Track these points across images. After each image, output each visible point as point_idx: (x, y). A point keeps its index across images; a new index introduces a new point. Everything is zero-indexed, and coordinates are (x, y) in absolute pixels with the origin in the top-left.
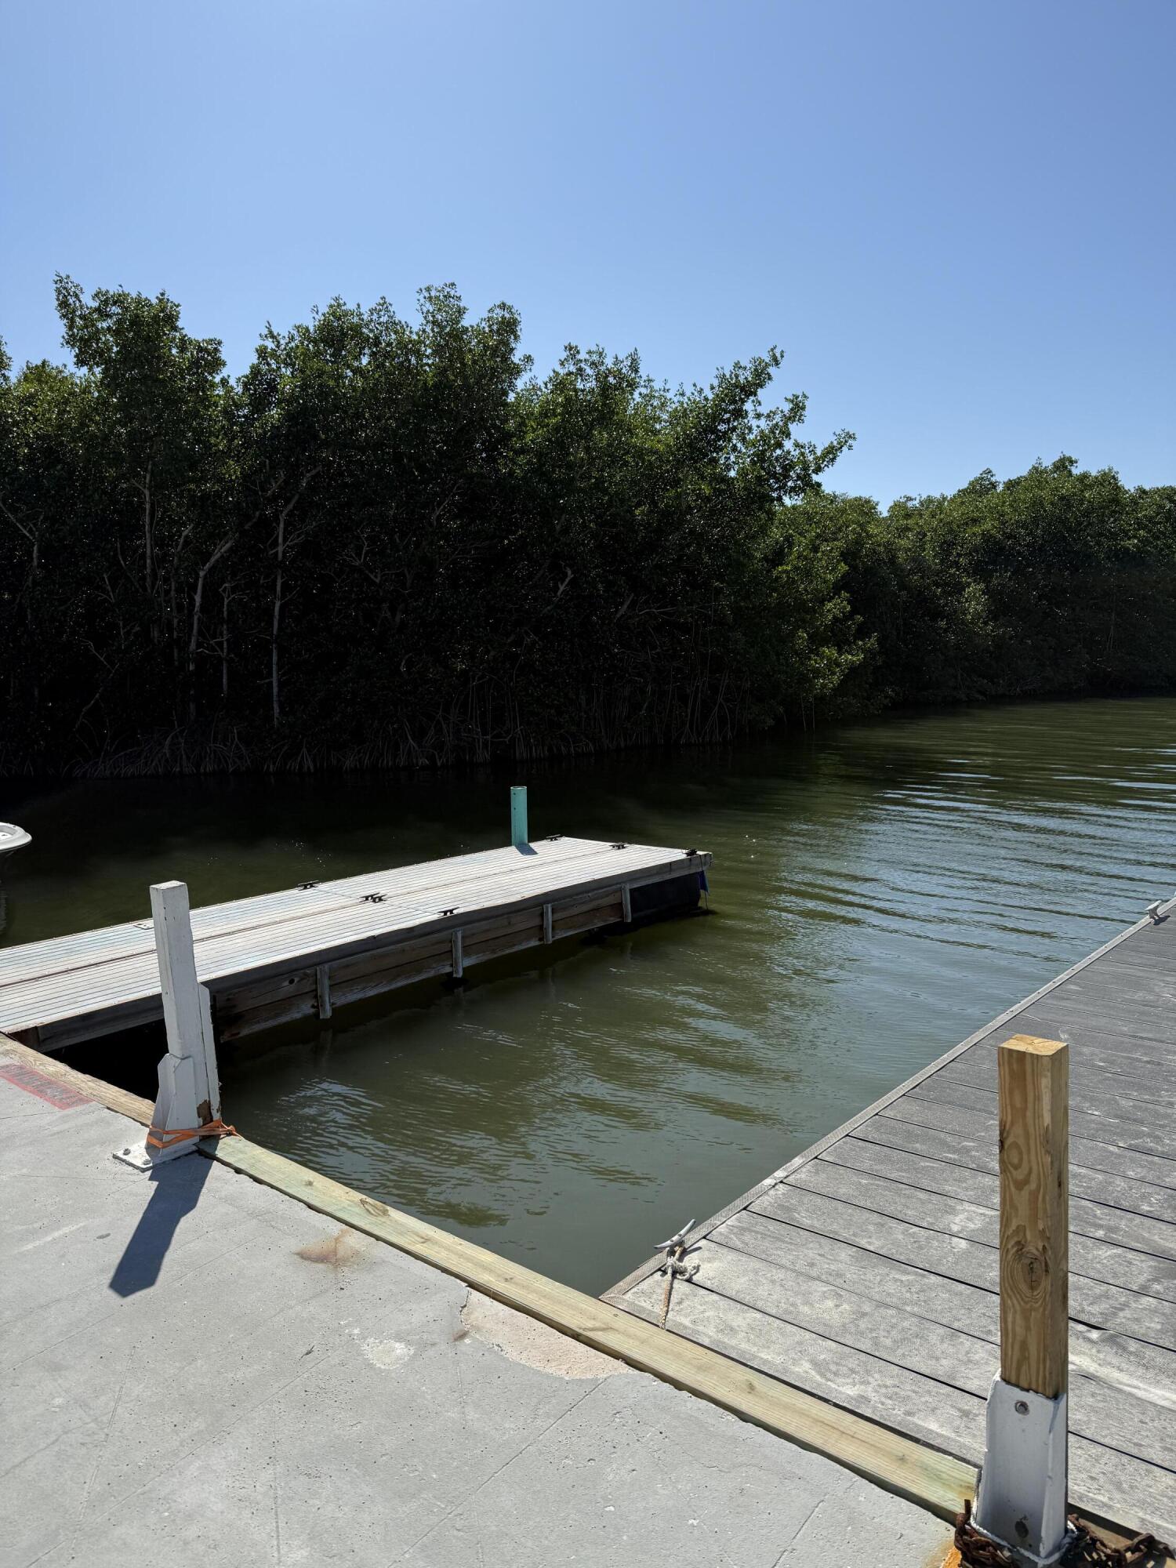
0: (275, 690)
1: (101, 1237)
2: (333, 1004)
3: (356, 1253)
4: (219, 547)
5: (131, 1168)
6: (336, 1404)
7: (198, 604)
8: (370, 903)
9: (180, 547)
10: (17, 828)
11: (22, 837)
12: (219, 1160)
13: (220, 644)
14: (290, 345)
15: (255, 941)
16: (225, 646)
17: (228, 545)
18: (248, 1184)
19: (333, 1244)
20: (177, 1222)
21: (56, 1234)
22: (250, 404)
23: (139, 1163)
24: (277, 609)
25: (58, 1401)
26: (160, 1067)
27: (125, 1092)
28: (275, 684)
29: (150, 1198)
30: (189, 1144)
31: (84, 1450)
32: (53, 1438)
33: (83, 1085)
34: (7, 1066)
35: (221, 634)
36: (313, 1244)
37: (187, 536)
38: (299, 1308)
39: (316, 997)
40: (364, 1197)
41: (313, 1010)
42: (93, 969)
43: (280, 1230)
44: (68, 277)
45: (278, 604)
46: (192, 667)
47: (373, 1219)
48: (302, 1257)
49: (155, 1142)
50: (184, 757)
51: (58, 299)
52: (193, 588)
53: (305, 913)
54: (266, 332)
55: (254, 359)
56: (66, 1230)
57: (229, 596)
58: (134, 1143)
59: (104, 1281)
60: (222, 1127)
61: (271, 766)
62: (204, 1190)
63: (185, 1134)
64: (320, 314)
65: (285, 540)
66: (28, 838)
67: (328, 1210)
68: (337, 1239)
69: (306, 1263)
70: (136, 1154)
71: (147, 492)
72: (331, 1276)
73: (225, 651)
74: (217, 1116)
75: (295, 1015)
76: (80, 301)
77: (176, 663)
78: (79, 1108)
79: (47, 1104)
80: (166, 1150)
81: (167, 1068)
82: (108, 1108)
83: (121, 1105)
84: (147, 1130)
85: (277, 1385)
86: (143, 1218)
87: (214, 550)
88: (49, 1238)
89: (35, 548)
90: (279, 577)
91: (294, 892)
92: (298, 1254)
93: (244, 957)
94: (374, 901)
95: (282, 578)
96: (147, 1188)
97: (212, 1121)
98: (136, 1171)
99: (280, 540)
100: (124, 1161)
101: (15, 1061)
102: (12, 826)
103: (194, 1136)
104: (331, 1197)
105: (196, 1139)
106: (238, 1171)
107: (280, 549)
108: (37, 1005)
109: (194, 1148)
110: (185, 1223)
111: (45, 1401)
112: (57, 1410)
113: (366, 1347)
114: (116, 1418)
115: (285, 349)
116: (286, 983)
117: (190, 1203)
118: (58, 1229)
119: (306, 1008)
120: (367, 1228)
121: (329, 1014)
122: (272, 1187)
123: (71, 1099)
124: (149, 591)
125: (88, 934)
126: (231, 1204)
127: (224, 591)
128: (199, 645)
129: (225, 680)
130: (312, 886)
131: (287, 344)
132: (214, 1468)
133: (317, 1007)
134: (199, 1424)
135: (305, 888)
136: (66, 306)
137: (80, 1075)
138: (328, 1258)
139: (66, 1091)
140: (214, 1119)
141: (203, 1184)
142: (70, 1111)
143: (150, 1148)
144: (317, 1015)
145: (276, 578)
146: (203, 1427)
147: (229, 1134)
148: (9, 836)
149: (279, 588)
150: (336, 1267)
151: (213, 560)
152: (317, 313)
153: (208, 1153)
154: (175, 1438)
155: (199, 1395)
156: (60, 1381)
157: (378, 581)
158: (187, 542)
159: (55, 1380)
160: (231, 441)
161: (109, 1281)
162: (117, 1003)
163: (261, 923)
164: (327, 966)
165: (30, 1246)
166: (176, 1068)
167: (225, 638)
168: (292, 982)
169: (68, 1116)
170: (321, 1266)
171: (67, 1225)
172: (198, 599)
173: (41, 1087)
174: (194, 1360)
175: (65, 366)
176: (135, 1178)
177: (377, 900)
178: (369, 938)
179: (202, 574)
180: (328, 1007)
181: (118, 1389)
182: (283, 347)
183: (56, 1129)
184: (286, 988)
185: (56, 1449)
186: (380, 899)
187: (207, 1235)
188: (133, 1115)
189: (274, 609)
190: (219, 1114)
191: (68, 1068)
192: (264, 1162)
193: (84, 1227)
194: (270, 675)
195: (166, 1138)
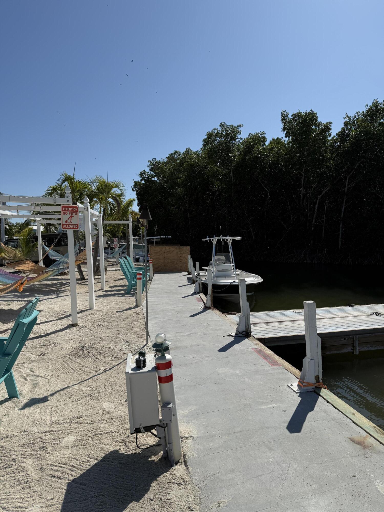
0: (340, 236)
1: (284, 411)
2: (359, 350)
3: (372, 446)
4: (325, 189)
5: (293, 391)
6: (364, 500)
7: (316, 208)
8: (374, 316)
9: (312, 190)
10: (259, 277)
11: (261, 280)
12: (321, 396)
13: (323, 221)
14: (354, 119)
15: (332, 323)
16: (324, 222)
17: (328, 189)
18: (331, 407)
19: (363, 439)
20: (308, 414)
21: (271, 406)
22: (340, 141)
23: (295, 390)
24: (343, 209)
25: (271, 460)
26: (303, 360)
27: (291, 365)
28: (340, 235)
29: (299, 403)
30: (311, 388)
31: (278, 480)
32: (269, 472)
33: (278, 360)
34: (257, 349)
35: (323, 218)
36: (355, 437)
37: (315, 187)
38: (350, 458)
39: (353, 346)
40: (375, 425)
41: (352, 351)
42: (280, 323)
43: (343, 427)
44: (285, 111)
45: (344, 207)
46: (313, 229)
47: (379, 435)
48: (351, 440)
49: (300, 384)
50: (308, 258)
51: (282, 118)
52: (315, 203)
53: (350, 315)
54: (346, 116)
55: (343, 126)
56: (273, 405)
57: (327, 205)
58: (294, 383)
59: (285, 426)
60: (323, 385)
61: (337, 262)
62: (316, 405)
63: (310, 384)
64: (368, 106)
65: (348, 185)
66: (262, 280)
67: (361, 426)
68: (364, 438)
69: (353, 443)
70: (295, 387)
71: (303, 174)
72: (363, 451)
73: (324, 223)
74: (321, 381)
75: (345, 351)
76: (288, 118)
77: (308, 227)
78: (277, 367)
79: (268, 363)
80: (304, 388)
81: (306, 361)
82: (286, 369)
83: (289, 369)
84: (298, 380)
85: (342, 484)
86: (297, 409)
87: (323, 191)
88: (269, 406)
89: (268, 194)
90: (345, 198)
91: (345, 307)
92: (350, 438)
93: (328, 328)
94: (376, 315)
95: (346, 198)
96: (298, 400)
97: (319, 382)
98: (294, 392)
99: (347, 185)
100: (291, 388)
101: (259, 347)
102: (258, 276)
103: (313, 386)
104: (362, 421)
105: (314, 387)
106: (328, 402)
107: (346, 189)
108: (265, 331)
109: (313, 390)
110: (310, 415)
111: (267, 458)
112: (271, 463)
113: (376, 483)
114: (288, 473)
115: (352, 121)
116: (343, 339)
117: (312, 408)
118: (271, 404)
119: (349, 349)
120: (376, 437)
121: (357, 353)
122: (340, 411)
123: (274, 363)
124: (301, 205)
125: (278, 311)
126: (325, 413)
127: (325, 204)
128: (315, 222)
129: (323, 233)
130: (352, 306)
131: (353, 119)
132: (320, 504)
133: (353, 350)
134: (315, 486)
135: (350, 306)
136: (284, 119)
137: (277, 356)
138: (360, 443)
139: (273, 360)
140: (320, 382)
141: (316, 403)
142: (275, 367)
143: (299, 386)
144: (353, 353)
145: (344, 199)
146: (316, 488)
147: (325, 388)
148: (257, 279)
149: (344, 202)
150: (364, 448)
151: (323, 193)
152: (367, 106)
153: (318, 393)
154: (307, 488)
155: (315, 476)
156: (272, 454)
157: (382, 197)
158: (314, 189)
159: (271, 453)
160: (332, 154)
161: (286, 426)
162: (288, 335)
163: (334, 317)
164: (358, 336)
165: (263, 407)
166: (309, 363)
167: (325, 219)
168: (345, 339)
169: (274, 369)
170: (358, 446)
171: (274, 404)
172: (316, 207)
173: (267, 357)
174: (313, 463)
175: (282, 138)
176: (294, 395)
177: (377, 315)
178: (374, 329)
179: (318, 198)
180: (357, 350)
181: (289, 463)
182: (352, 120)
183: (270, 372)
184: (342, 341)
185: (271, 475)
186: (379, 315)
187: (317, 421)
188: (294, 373)
189: (342, 209)
190: (322, 381)
191: (273, 353)
192: (337, 401)
193: (279, 406)
194: (339, 231)
195: (304, 384)
